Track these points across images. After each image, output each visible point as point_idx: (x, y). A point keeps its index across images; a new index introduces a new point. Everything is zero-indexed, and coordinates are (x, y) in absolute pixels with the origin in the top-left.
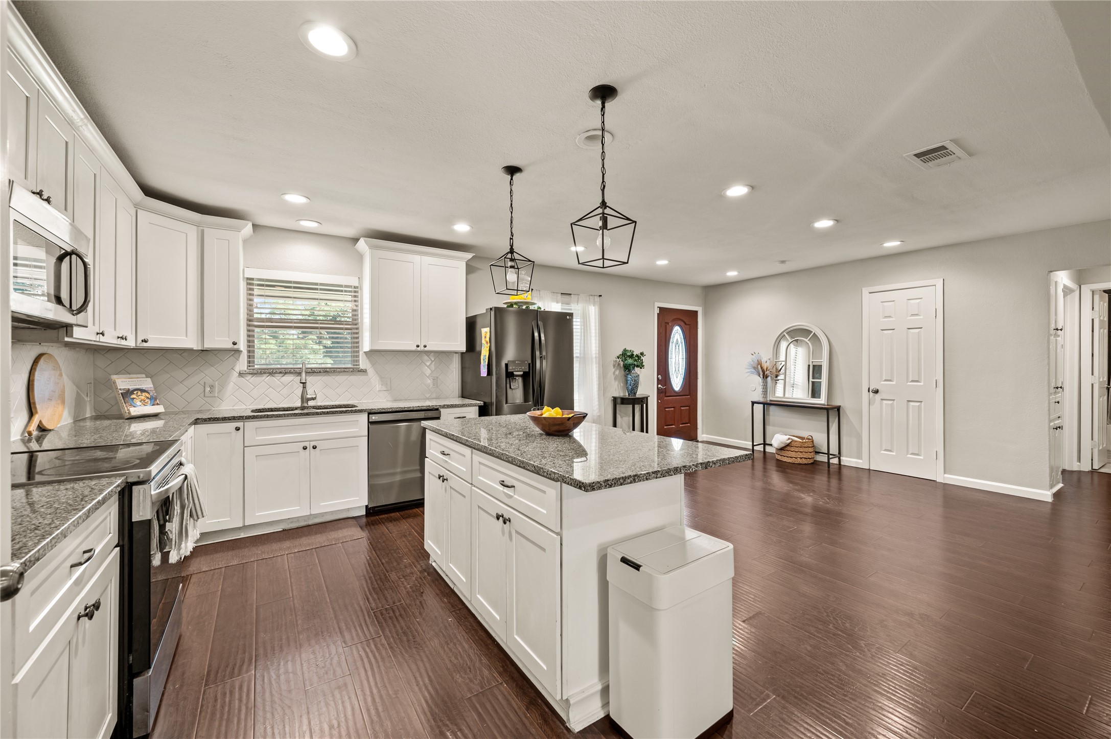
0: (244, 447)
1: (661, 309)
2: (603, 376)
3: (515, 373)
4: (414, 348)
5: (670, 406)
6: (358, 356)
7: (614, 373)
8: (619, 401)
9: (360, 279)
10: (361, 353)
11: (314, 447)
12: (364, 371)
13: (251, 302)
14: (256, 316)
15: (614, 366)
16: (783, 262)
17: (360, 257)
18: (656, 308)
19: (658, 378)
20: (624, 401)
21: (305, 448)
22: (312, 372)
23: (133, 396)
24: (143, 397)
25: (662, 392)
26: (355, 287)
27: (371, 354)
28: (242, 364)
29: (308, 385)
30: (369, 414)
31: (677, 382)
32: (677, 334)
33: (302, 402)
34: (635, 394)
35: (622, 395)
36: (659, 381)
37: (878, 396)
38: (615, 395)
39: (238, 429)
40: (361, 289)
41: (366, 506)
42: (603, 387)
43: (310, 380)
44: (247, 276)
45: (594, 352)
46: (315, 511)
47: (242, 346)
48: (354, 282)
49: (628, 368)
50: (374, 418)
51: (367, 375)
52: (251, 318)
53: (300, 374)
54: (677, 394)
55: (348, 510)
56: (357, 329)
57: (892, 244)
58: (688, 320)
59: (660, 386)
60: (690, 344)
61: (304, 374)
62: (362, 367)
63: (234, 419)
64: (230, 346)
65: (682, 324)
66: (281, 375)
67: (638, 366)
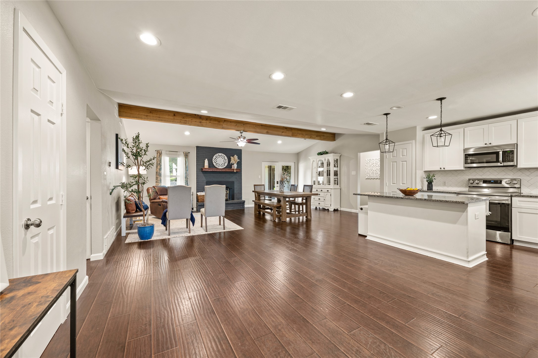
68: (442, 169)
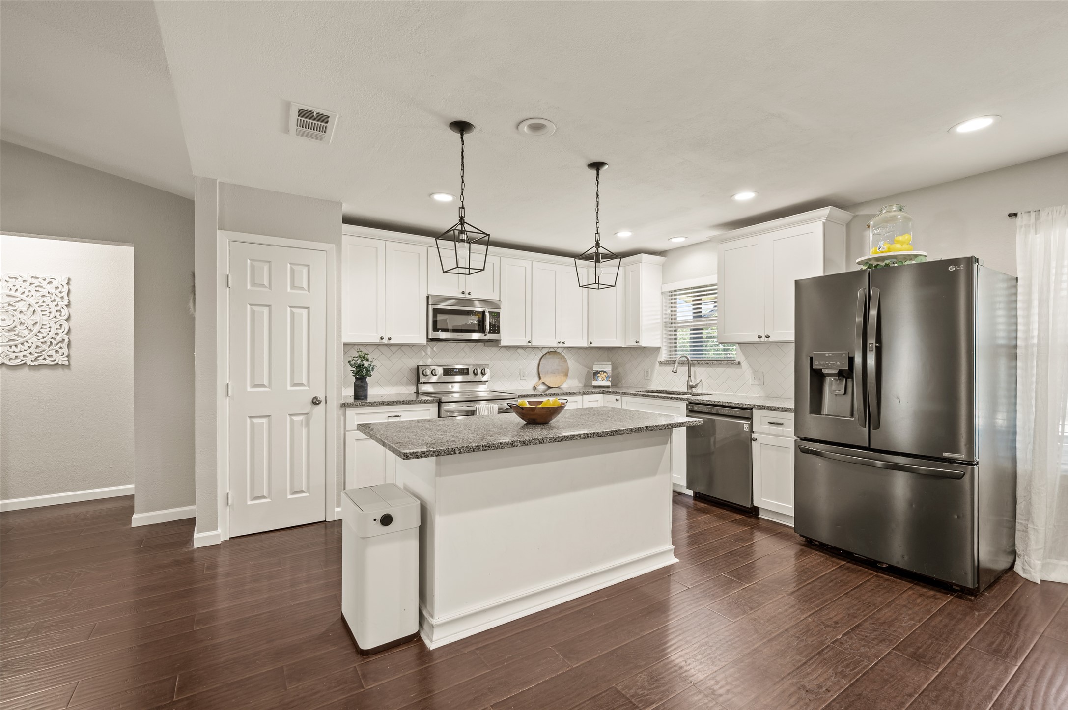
3: (825, 371)
12: (738, 364)
23: (599, 375)
24: (603, 376)
33: (688, 388)
39: (617, 400)
51: (741, 368)
62: (737, 359)
64: (635, 344)
68: (385, 341)
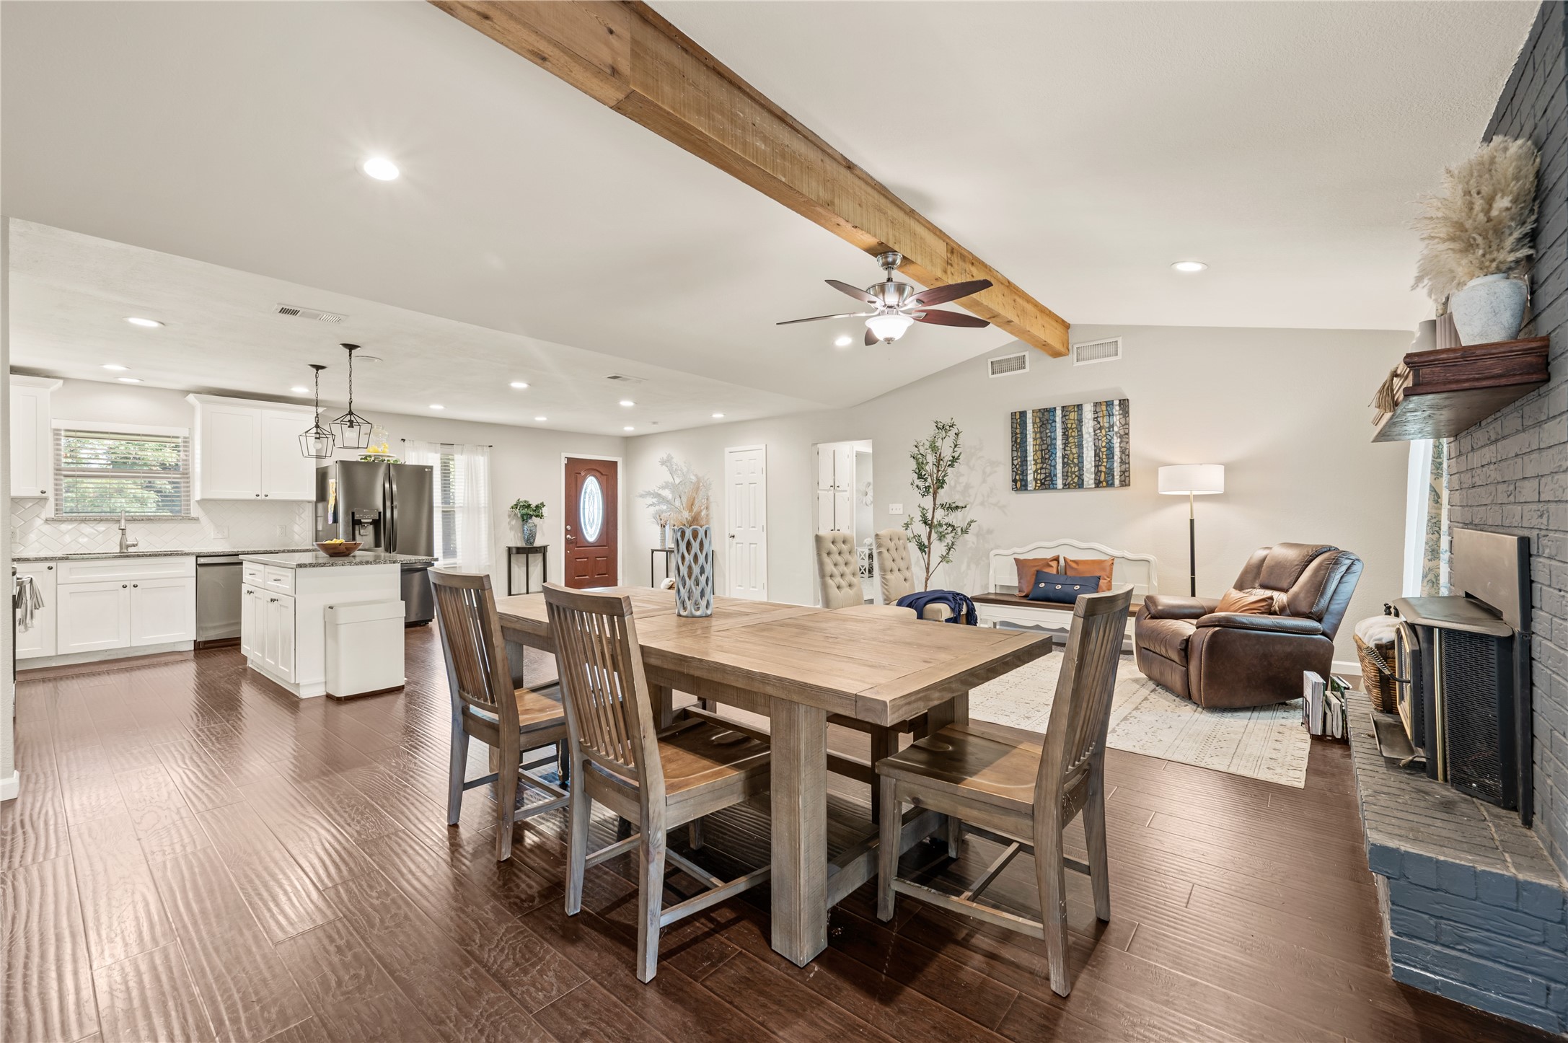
0: (57, 584)
1: (569, 459)
2: (494, 525)
4: (254, 497)
5: (583, 556)
6: (190, 505)
7: (509, 523)
8: (514, 551)
9: (191, 430)
10: (192, 502)
11: (135, 586)
12: (196, 520)
13: (59, 452)
14: (63, 465)
15: (509, 516)
16: (654, 423)
17: (192, 408)
18: (563, 459)
19: (566, 529)
20: (519, 550)
21: (125, 587)
22: (133, 520)
25: (571, 543)
26: (185, 438)
27: (203, 502)
28: (49, 511)
29: (127, 532)
30: (197, 557)
31: (591, 532)
32: (592, 486)
33: (121, 548)
34: (532, 543)
35: (519, 545)
36: (567, 532)
37: (735, 540)
38: (510, 545)
39: (50, 568)
40: (193, 440)
41: (195, 641)
42: (494, 537)
43: (131, 528)
44: (53, 427)
45: (483, 502)
46: (134, 644)
47: (50, 494)
48: (182, 432)
49: (525, 518)
50: (202, 560)
51: (200, 523)
52: (58, 467)
53: (119, 521)
54: (592, 545)
55: (174, 644)
56: (187, 478)
57: (718, 416)
58: (606, 472)
59: (568, 536)
60: (607, 495)
61: (123, 522)
62: (193, 515)
63: (46, 559)
64: (39, 494)
65: (598, 474)
66: (96, 522)
67: (537, 516)
